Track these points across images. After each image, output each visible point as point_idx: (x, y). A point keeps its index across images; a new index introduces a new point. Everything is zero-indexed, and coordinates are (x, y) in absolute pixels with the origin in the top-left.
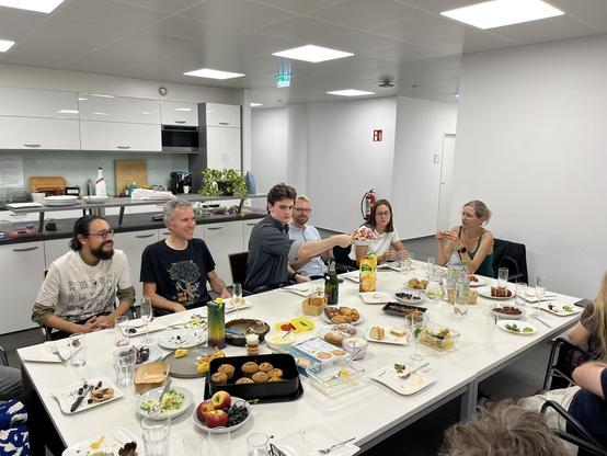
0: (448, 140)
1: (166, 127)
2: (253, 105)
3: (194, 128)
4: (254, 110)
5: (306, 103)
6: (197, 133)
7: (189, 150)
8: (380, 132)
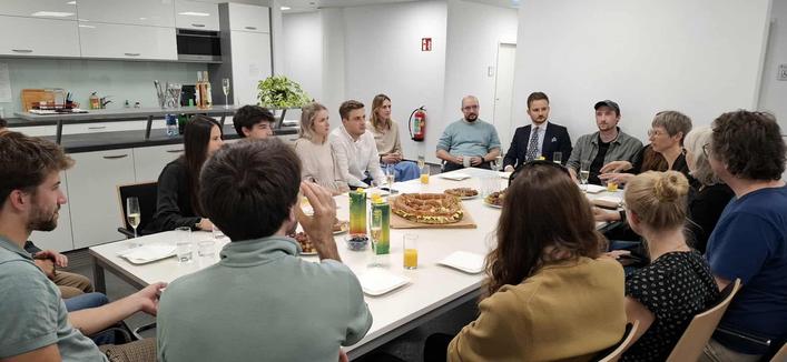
0: (503, 50)
1: (181, 31)
2: (283, 8)
3: (214, 33)
4: (286, 15)
5: (341, 8)
6: (219, 39)
7: (208, 59)
8: (429, 40)
